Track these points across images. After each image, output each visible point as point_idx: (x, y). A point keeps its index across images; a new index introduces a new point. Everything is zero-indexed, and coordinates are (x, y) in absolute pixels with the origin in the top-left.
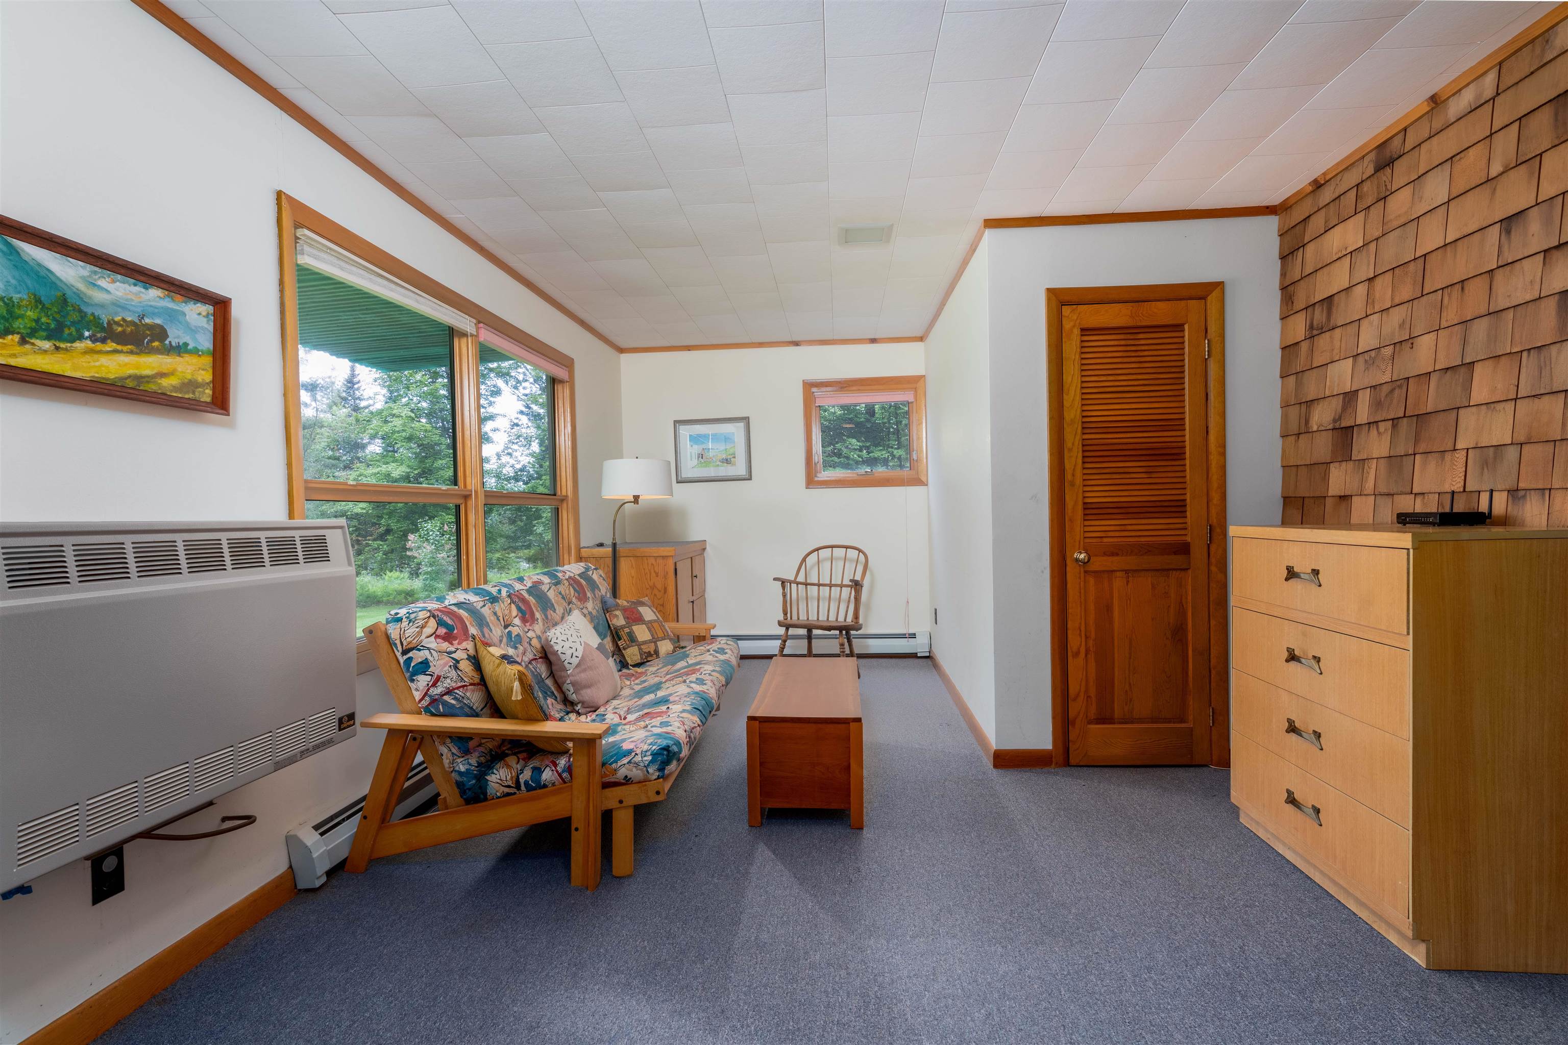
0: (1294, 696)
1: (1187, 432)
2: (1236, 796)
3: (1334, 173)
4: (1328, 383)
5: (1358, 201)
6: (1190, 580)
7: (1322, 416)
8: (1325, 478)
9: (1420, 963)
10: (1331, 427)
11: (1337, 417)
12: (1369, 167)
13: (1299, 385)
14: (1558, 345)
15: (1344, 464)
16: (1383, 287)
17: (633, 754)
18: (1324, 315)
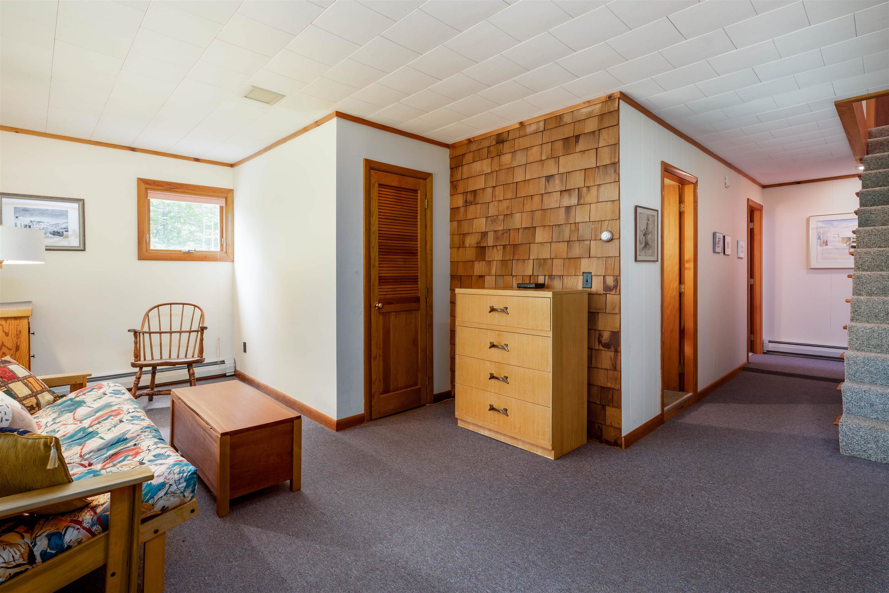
0: (493, 363)
1: (419, 243)
2: (457, 414)
3: (478, 139)
4: (474, 227)
5: (488, 153)
6: (420, 315)
7: (471, 241)
8: (473, 267)
9: (552, 459)
10: (476, 246)
11: (478, 242)
12: (493, 141)
13: (459, 226)
14: (565, 225)
15: (481, 262)
16: (499, 190)
17: (167, 486)
18: (473, 197)
